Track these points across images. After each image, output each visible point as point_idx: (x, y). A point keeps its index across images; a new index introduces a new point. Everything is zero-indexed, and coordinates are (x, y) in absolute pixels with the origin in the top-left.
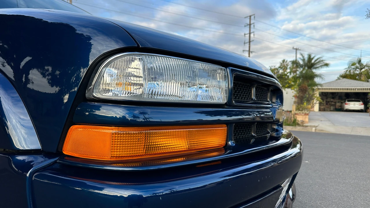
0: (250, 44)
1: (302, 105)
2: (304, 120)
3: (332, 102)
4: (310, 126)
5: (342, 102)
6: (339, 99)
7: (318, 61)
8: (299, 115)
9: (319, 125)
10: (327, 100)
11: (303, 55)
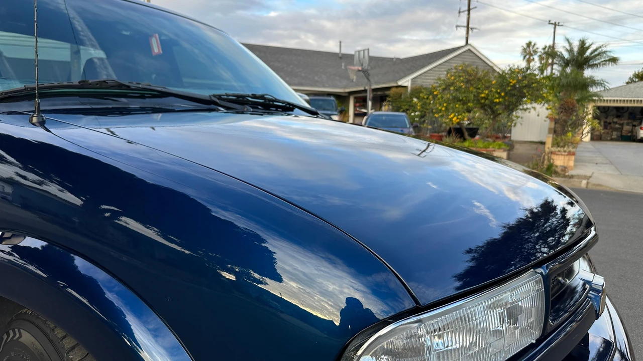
0: (469, 14)
1: (563, 137)
2: (566, 165)
3: (616, 123)
4: (578, 175)
5: (635, 123)
6: (629, 119)
7: (596, 53)
8: (557, 155)
9: (593, 173)
10: (606, 120)
11: (571, 41)
